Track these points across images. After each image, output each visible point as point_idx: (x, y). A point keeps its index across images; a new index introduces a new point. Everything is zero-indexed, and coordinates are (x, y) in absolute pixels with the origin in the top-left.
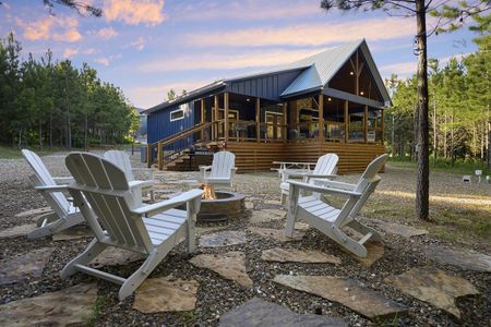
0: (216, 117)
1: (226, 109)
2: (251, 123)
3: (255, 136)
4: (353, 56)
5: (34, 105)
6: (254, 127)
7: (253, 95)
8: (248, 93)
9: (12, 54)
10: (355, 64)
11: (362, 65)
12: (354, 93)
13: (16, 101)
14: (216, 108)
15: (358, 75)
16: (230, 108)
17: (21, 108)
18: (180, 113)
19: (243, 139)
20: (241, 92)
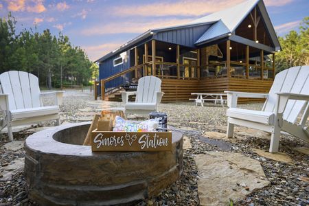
0: (146, 61)
1: (153, 56)
2: (173, 65)
3: (176, 74)
4: (252, 11)
5: (24, 59)
6: (175, 68)
7: (175, 42)
8: (170, 41)
9: (11, 26)
10: (254, 17)
11: (259, 18)
12: (253, 39)
13: (13, 56)
14: (145, 55)
15: (256, 26)
16: (156, 55)
17: (16, 61)
18: (120, 60)
19: (167, 76)
20: (165, 40)
